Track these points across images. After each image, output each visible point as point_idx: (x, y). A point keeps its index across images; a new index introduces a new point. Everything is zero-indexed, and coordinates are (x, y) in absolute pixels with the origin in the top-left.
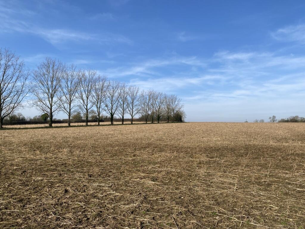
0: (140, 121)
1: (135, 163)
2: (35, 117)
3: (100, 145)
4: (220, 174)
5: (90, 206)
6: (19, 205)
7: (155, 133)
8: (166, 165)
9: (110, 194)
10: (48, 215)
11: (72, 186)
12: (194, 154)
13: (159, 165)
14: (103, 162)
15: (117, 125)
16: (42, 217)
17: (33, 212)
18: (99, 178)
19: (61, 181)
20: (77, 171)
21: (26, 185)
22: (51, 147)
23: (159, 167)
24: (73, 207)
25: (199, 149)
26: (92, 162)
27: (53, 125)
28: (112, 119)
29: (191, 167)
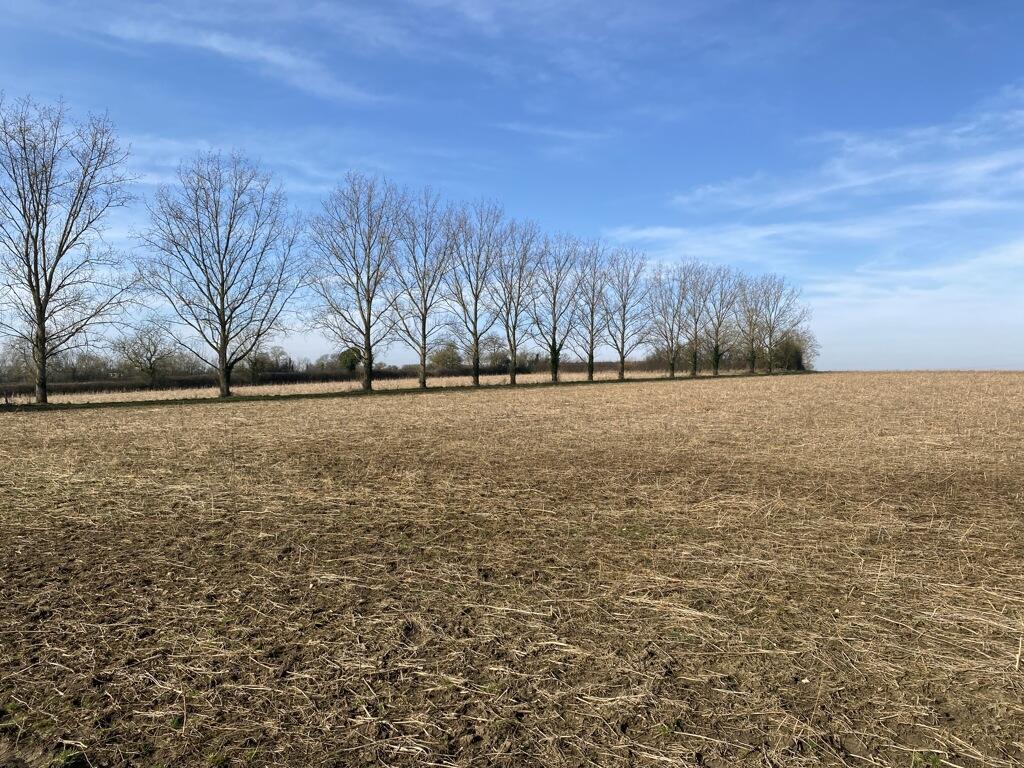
0: (648, 371)
1: (635, 533)
2: (322, 358)
3: (518, 458)
4: (952, 589)
5: (485, 690)
6: (271, 669)
7: (704, 415)
8: (745, 543)
9: (550, 650)
10: (354, 713)
11: (429, 611)
12: (849, 502)
13: (717, 544)
14: (528, 523)
15: (573, 383)
16: (337, 718)
17: (311, 699)
18: (512, 584)
19: (394, 591)
20: (444, 555)
21: (292, 599)
22: (367, 464)
23: (719, 552)
24: (431, 689)
25: (869, 481)
26: (492, 522)
27: (376, 385)
28: (554, 364)
29: (837, 553)
